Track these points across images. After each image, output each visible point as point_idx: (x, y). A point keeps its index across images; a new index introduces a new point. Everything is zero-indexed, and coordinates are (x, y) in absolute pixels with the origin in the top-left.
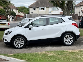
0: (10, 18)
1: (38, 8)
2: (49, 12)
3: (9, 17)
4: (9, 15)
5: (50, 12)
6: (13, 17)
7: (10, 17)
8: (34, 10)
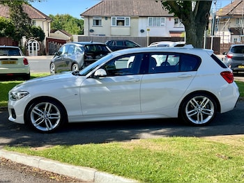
0: (29, 47)
1: (108, 19)
2: (140, 30)
3: (24, 44)
4: (27, 38)
5: (142, 31)
6: (36, 42)
7: (29, 42)
8: (97, 24)
